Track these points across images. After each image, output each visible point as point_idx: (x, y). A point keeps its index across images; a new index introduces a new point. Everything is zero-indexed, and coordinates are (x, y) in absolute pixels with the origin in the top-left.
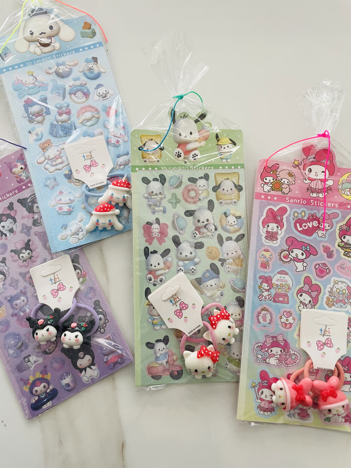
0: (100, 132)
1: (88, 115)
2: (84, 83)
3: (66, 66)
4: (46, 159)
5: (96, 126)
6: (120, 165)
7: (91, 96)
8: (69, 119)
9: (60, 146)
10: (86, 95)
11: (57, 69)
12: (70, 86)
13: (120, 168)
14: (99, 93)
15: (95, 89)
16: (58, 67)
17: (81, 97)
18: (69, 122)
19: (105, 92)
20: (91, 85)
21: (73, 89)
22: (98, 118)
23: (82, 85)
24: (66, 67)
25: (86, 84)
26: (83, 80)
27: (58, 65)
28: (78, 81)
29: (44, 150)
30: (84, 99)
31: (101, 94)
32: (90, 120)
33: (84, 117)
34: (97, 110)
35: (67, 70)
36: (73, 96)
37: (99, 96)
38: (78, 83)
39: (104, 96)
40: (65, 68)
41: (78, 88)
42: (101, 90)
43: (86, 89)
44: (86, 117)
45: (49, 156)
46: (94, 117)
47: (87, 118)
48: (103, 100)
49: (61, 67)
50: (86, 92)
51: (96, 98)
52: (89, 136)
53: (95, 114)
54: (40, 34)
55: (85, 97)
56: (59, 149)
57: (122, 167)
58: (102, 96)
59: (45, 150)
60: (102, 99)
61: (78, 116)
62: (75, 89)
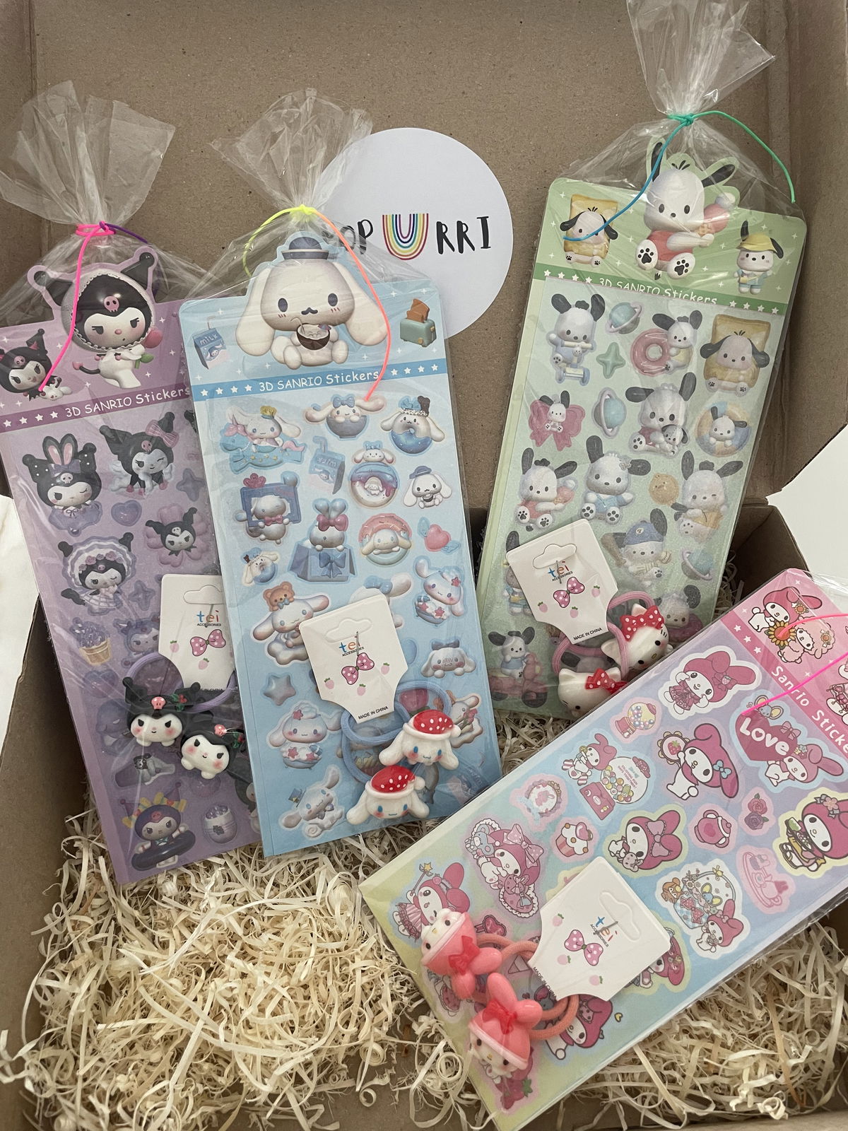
0: (404, 581)
1: (385, 537)
2: (389, 458)
3: (355, 408)
4: (275, 629)
5: (398, 566)
6: (436, 668)
7: (399, 492)
8: (342, 540)
9: (310, 602)
10: (390, 488)
11: (331, 412)
12: (355, 460)
13: (433, 675)
14: (419, 489)
15: (411, 476)
16: (336, 408)
17: (377, 492)
18: (340, 547)
19: (432, 489)
20: (404, 465)
21: (361, 470)
22: (407, 549)
23: (384, 461)
24: (354, 411)
25: (391, 462)
26: (387, 451)
27: (337, 402)
28: (376, 451)
29: (273, 606)
30: (382, 498)
31: (422, 491)
32: (389, 550)
33: (377, 543)
34: (406, 529)
35: (355, 418)
36: (358, 486)
37: (417, 496)
38: (375, 455)
39: (428, 496)
40: (352, 413)
41: (374, 468)
42: (425, 483)
43: (391, 473)
44: (379, 541)
45: (282, 623)
46: (397, 544)
47: (381, 544)
48: (425, 506)
49: (344, 409)
50: (389, 481)
51: (410, 499)
52: (378, 588)
53: (399, 538)
54: (304, 313)
55: (384, 493)
56: (308, 610)
57: (439, 672)
58: (423, 496)
59: (276, 608)
60: (422, 505)
61: (362, 536)
62: (366, 469)
